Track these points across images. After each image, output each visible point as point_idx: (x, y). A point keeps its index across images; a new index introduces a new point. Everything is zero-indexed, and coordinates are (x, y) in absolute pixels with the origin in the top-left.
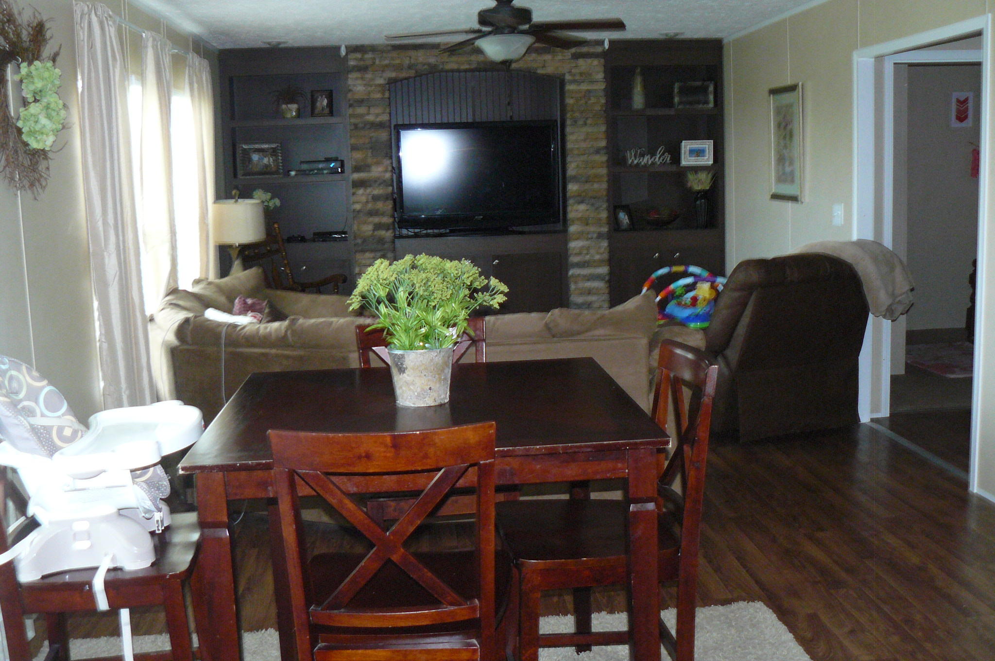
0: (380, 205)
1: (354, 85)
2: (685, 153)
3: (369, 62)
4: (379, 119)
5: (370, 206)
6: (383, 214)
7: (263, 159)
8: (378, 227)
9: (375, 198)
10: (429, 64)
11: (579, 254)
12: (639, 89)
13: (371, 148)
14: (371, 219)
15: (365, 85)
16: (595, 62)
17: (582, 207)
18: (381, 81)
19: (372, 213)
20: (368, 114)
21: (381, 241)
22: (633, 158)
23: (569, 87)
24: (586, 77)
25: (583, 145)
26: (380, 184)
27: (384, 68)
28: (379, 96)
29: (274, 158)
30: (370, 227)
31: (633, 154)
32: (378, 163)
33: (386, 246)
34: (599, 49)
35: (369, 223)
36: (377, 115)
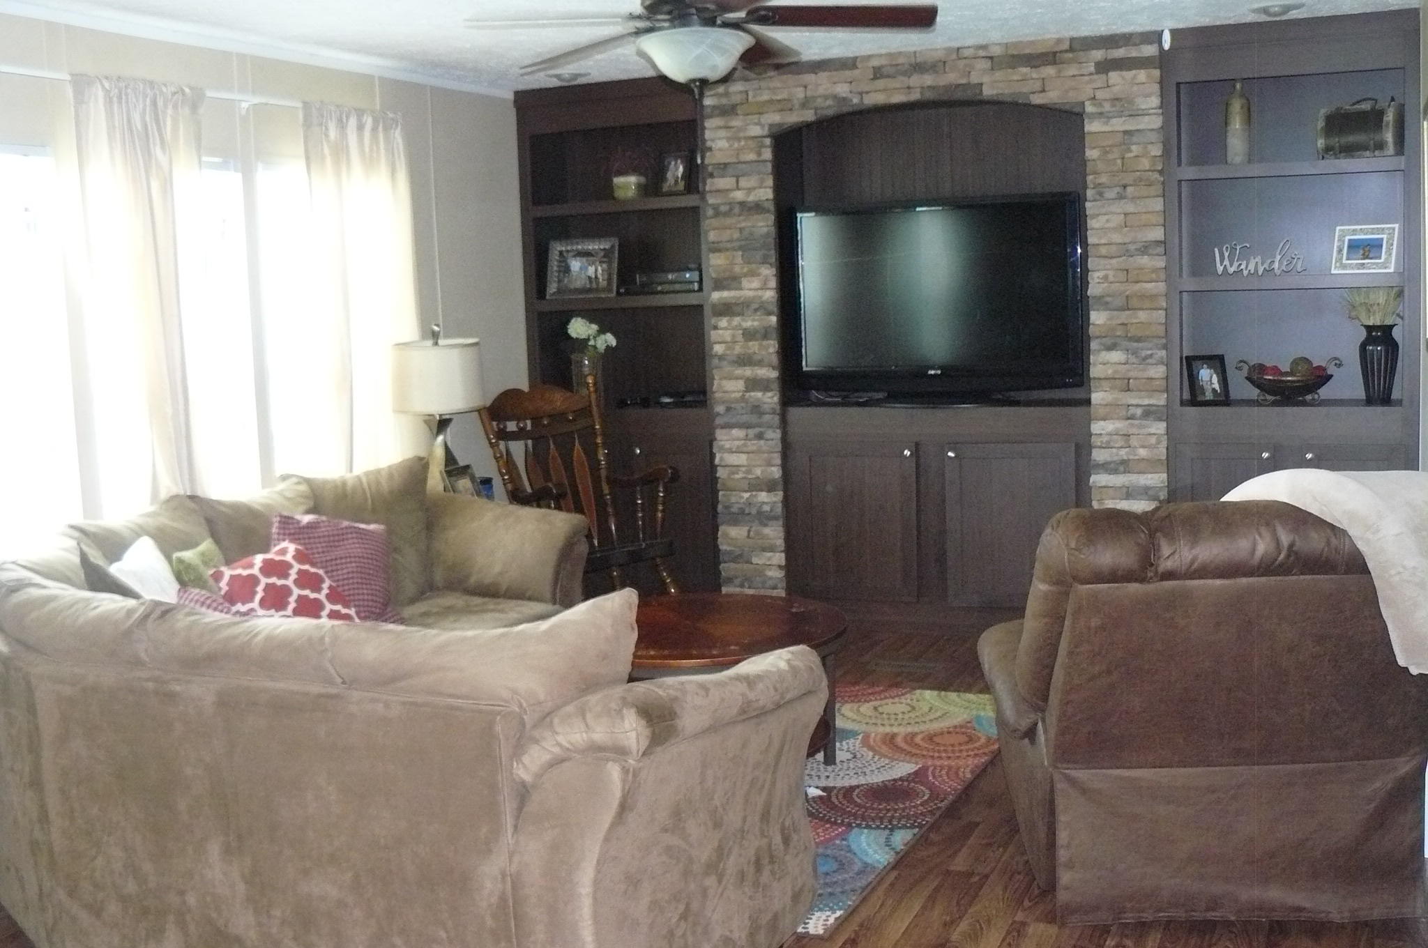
0: (754, 346)
1: (713, 140)
2: (1340, 251)
3: (736, 99)
4: (751, 198)
5: (738, 349)
6: (760, 363)
7: (587, 268)
8: (754, 384)
9: (749, 335)
10: (835, 97)
11: (1107, 446)
12: (1237, 127)
13: (740, 248)
14: (739, 371)
15: (728, 139)
16: (1142, 75)
17: (1116, 356)
18: (756, 131)
19: (745, 360)
20: (738, 188)
21: (756, 409)
22: (1226, 262)
23: (1091, 127)
24: (1124, 106)
25: (1117, 238)
26: (756, 310)
27: (761, 109)
28: (752, 156)
29: (605, 266)
30: (740, 385)
31: (1226, 254)
32: (753, 274)
33: (767, 418)
34: (1150, 50)
35: (737, 378)
36: (750, 190)
